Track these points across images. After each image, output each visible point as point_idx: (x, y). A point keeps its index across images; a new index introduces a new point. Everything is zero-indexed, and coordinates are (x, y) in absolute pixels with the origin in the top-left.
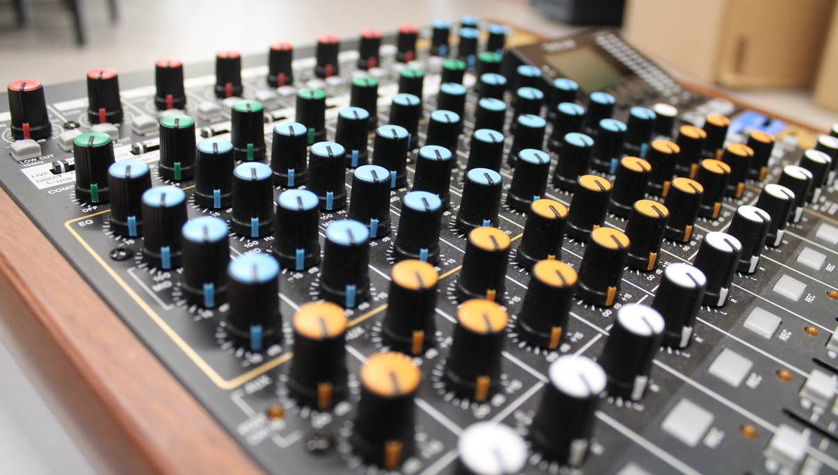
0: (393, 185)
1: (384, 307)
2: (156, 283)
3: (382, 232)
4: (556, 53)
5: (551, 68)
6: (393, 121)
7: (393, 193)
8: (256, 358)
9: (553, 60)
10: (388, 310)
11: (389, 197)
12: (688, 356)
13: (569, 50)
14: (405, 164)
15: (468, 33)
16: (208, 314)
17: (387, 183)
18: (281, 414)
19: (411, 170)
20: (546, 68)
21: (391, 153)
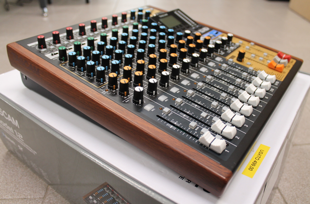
0: (123, 53)
1: (123, 75)
2: (81, 74)
3: (121, 62)
4: (162, 18)
5: (160, 22)
6: (122, 40)
7: (123, 55)
8: (102, 84)
9: (161, 20)
10: (123, 76)
11: (122, 56)
12: (178, 81)
13: (166, 17)
14: (125, 49)
15: (140, 13)
16: (92, 78)
17: (122, 53)
18: (107, 91)
19: (126, 50)
20: (159, 22)
21: (122, 47)
